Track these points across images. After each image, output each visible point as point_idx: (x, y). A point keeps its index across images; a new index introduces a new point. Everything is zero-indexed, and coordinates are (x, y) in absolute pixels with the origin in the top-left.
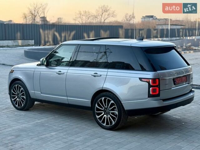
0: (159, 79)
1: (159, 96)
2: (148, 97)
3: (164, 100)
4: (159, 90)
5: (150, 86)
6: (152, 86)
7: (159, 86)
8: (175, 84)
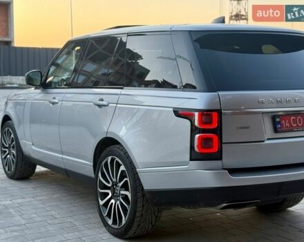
0: (219, 112)
1: (220, 159)
2: (191, 160)
3: (233, 171)
4: (221, 142)
5: (194, 130)
6: (200, 131)
7: (218, 131)
8: (276, 131)
